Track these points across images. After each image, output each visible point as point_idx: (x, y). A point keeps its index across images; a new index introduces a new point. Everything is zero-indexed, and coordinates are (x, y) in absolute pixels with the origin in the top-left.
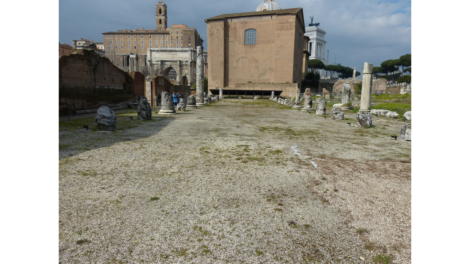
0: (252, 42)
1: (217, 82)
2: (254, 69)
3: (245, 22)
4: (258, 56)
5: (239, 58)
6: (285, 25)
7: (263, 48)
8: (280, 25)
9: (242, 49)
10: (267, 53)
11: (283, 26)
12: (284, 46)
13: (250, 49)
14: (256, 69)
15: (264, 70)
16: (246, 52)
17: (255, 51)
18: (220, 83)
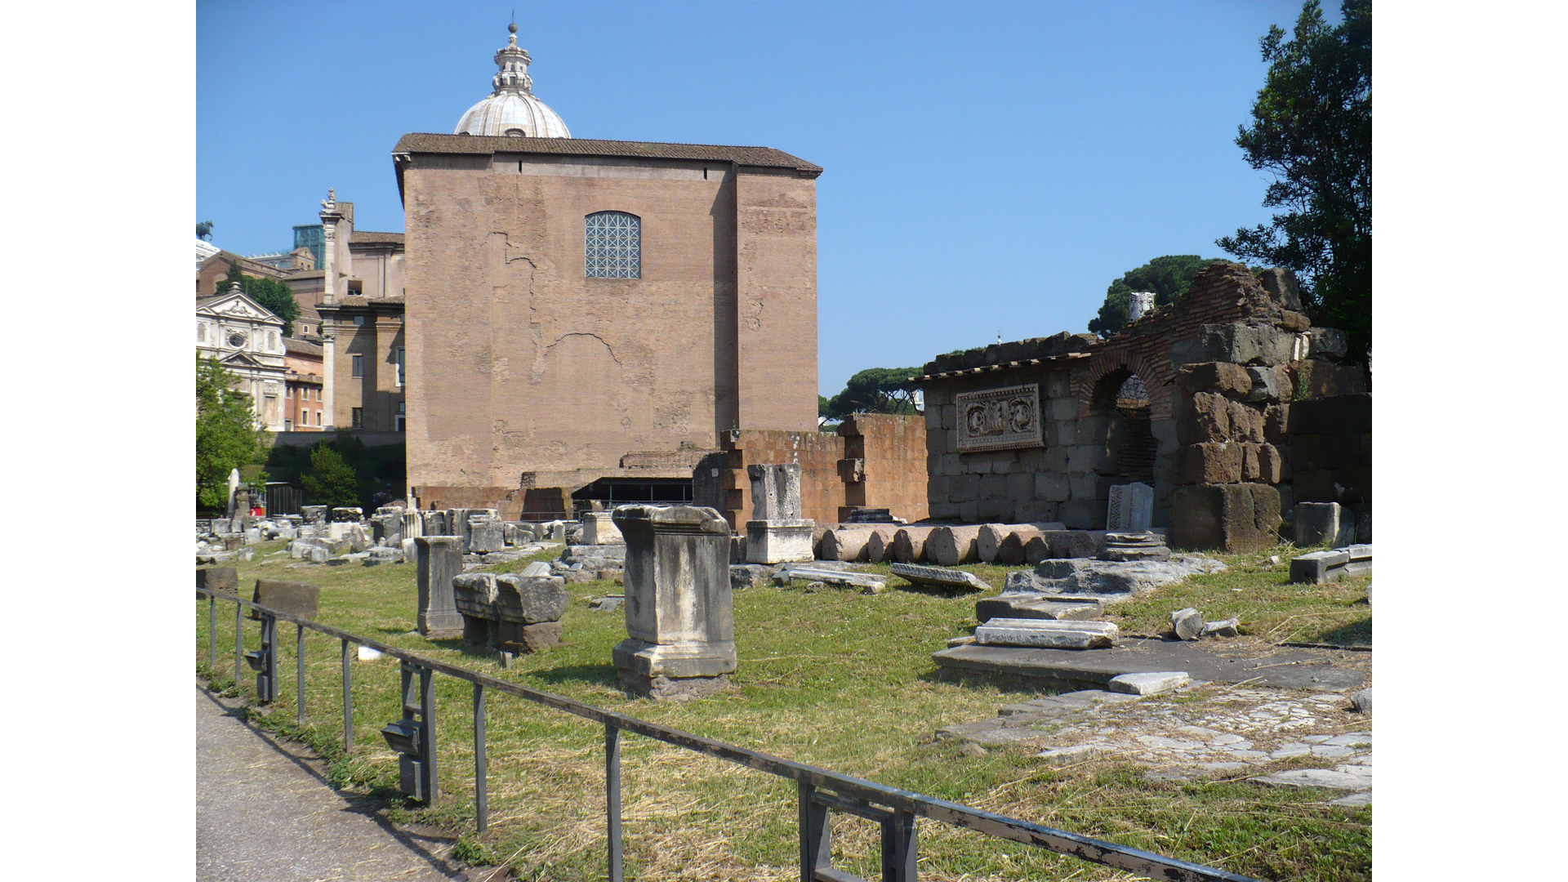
0: (618, 268)
1: (458, 450)
2: (635, 390)
3: (587, 179)
4: (652, 331)
5: (560, 334)
6: (774, 209)
7: (674, 297)
8: (754, 208)
9: (575, 297)
10: (694, 319)
11: (765, 215)
12: (774, 295)
13: (613, 298)
14: (645, 389)
15: (683, 392)
16: (593, 311)
17: (638, 310)
18: (475, 451)
